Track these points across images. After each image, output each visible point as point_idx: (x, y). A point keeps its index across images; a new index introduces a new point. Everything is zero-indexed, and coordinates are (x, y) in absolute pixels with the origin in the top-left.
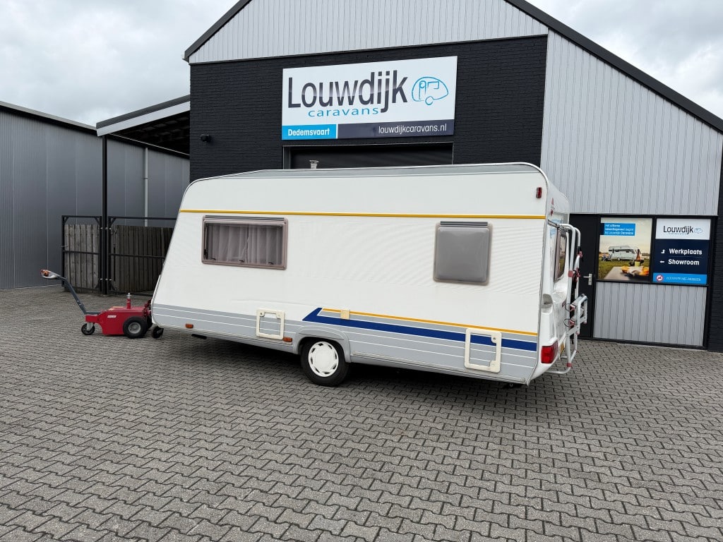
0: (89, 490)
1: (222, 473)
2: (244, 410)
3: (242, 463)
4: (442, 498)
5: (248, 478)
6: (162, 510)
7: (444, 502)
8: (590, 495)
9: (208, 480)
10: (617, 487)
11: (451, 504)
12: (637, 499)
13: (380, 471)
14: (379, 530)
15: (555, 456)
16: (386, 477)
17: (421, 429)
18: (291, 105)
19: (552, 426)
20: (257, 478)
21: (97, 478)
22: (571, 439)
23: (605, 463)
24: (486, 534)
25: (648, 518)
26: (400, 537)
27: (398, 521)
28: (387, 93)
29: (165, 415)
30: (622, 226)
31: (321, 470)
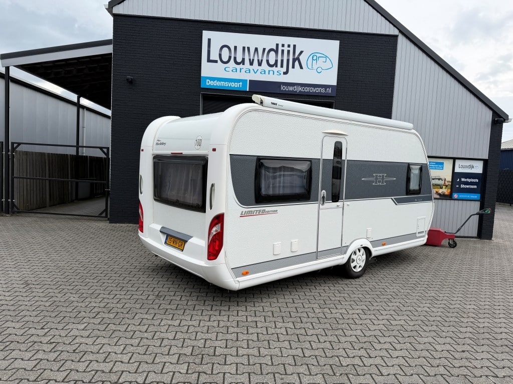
18: (209, 61)
28: (288, 60)
30: (437, 163)
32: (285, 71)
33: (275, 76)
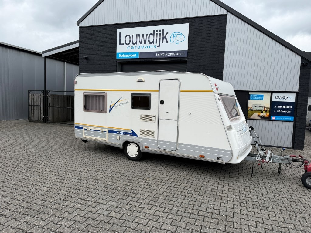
0: (14, 197)
1: (69, 192)
2: (86, 169)
3: (78, 189)
4: (154, 203)
5: (78, 194)
6: (40, 205)
7: (154, 205)
8: (215, 204)
9: (62, 195)
10: (227, 201)
11: (156, 206)
12: (234, 206)
13: (132, 193)
14: (123, 215)
15: (207, 189)
16: (134, 195)
17: (156, 177)
18: (120, 44)
19: (211, 178)
20: (82, 195)
21: (19, 193)
22: (217, 183)
23: (227, 192)
24: (166, 217)
25: (235, 214)
26: (131, 217)
27: (132, 211)
28: (160, 39)
29: (54, 171)
30: (258, 96)
31: (109, 192)
32: (158, 45)
33: (153, 48)
